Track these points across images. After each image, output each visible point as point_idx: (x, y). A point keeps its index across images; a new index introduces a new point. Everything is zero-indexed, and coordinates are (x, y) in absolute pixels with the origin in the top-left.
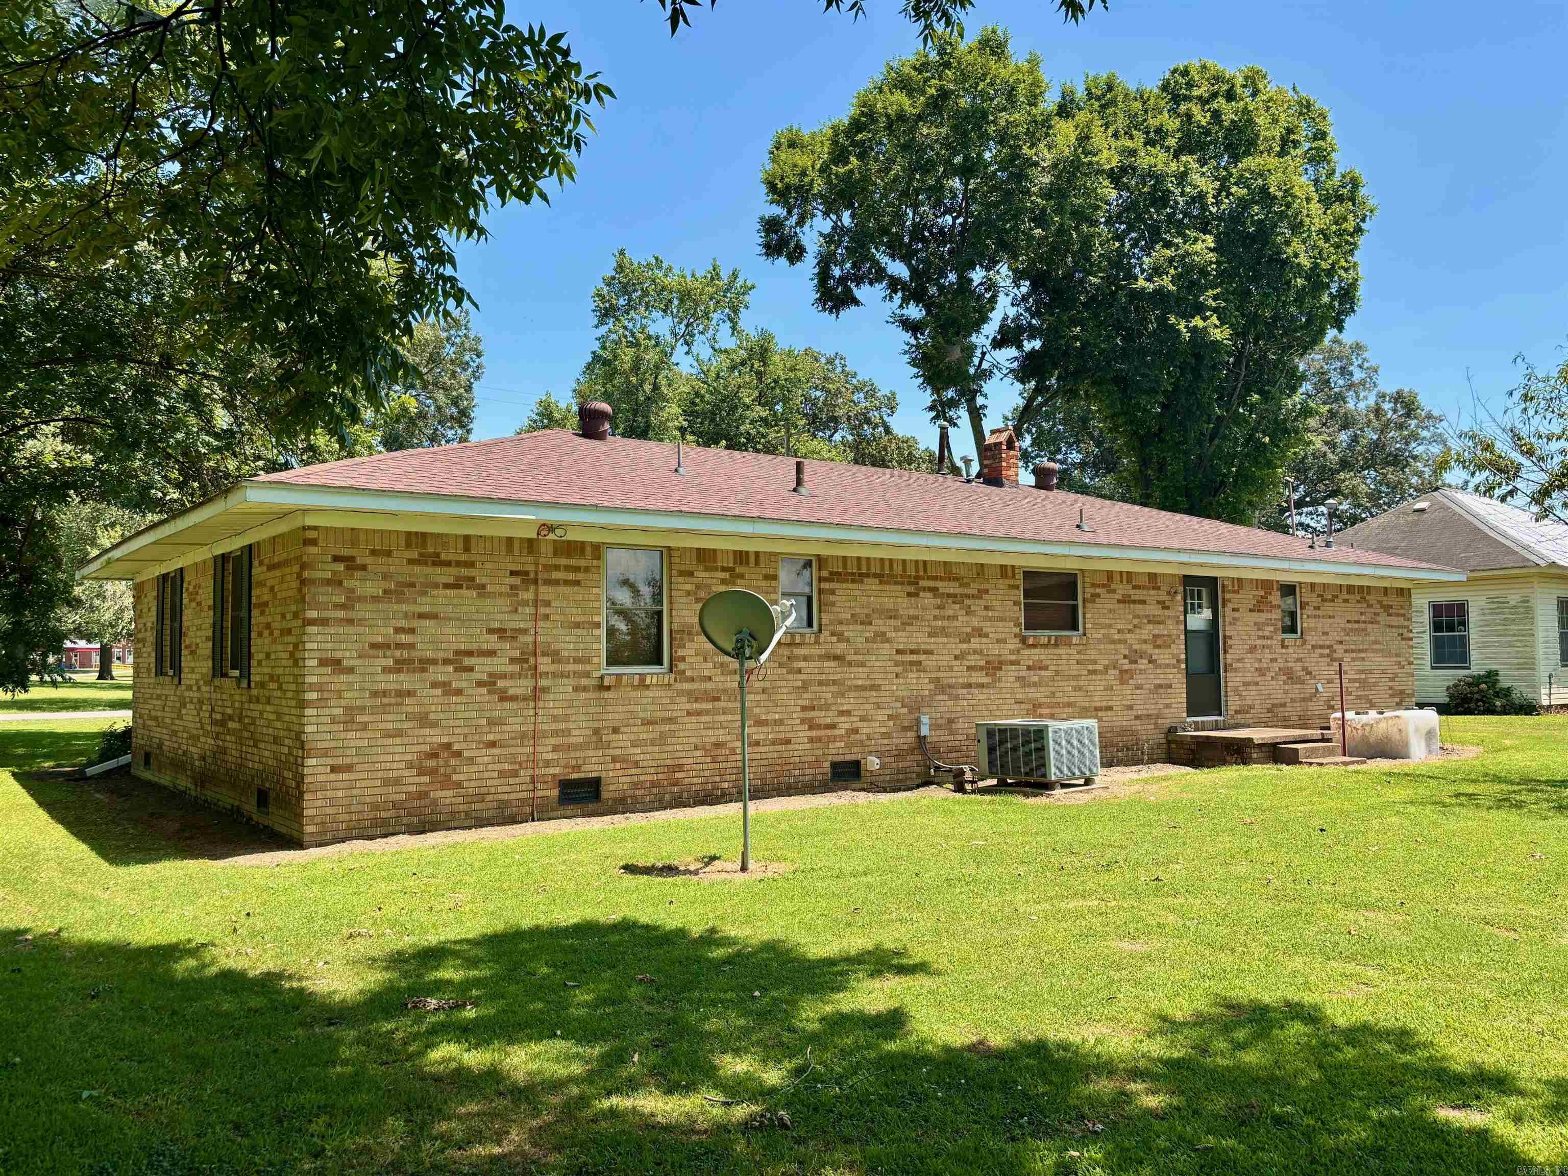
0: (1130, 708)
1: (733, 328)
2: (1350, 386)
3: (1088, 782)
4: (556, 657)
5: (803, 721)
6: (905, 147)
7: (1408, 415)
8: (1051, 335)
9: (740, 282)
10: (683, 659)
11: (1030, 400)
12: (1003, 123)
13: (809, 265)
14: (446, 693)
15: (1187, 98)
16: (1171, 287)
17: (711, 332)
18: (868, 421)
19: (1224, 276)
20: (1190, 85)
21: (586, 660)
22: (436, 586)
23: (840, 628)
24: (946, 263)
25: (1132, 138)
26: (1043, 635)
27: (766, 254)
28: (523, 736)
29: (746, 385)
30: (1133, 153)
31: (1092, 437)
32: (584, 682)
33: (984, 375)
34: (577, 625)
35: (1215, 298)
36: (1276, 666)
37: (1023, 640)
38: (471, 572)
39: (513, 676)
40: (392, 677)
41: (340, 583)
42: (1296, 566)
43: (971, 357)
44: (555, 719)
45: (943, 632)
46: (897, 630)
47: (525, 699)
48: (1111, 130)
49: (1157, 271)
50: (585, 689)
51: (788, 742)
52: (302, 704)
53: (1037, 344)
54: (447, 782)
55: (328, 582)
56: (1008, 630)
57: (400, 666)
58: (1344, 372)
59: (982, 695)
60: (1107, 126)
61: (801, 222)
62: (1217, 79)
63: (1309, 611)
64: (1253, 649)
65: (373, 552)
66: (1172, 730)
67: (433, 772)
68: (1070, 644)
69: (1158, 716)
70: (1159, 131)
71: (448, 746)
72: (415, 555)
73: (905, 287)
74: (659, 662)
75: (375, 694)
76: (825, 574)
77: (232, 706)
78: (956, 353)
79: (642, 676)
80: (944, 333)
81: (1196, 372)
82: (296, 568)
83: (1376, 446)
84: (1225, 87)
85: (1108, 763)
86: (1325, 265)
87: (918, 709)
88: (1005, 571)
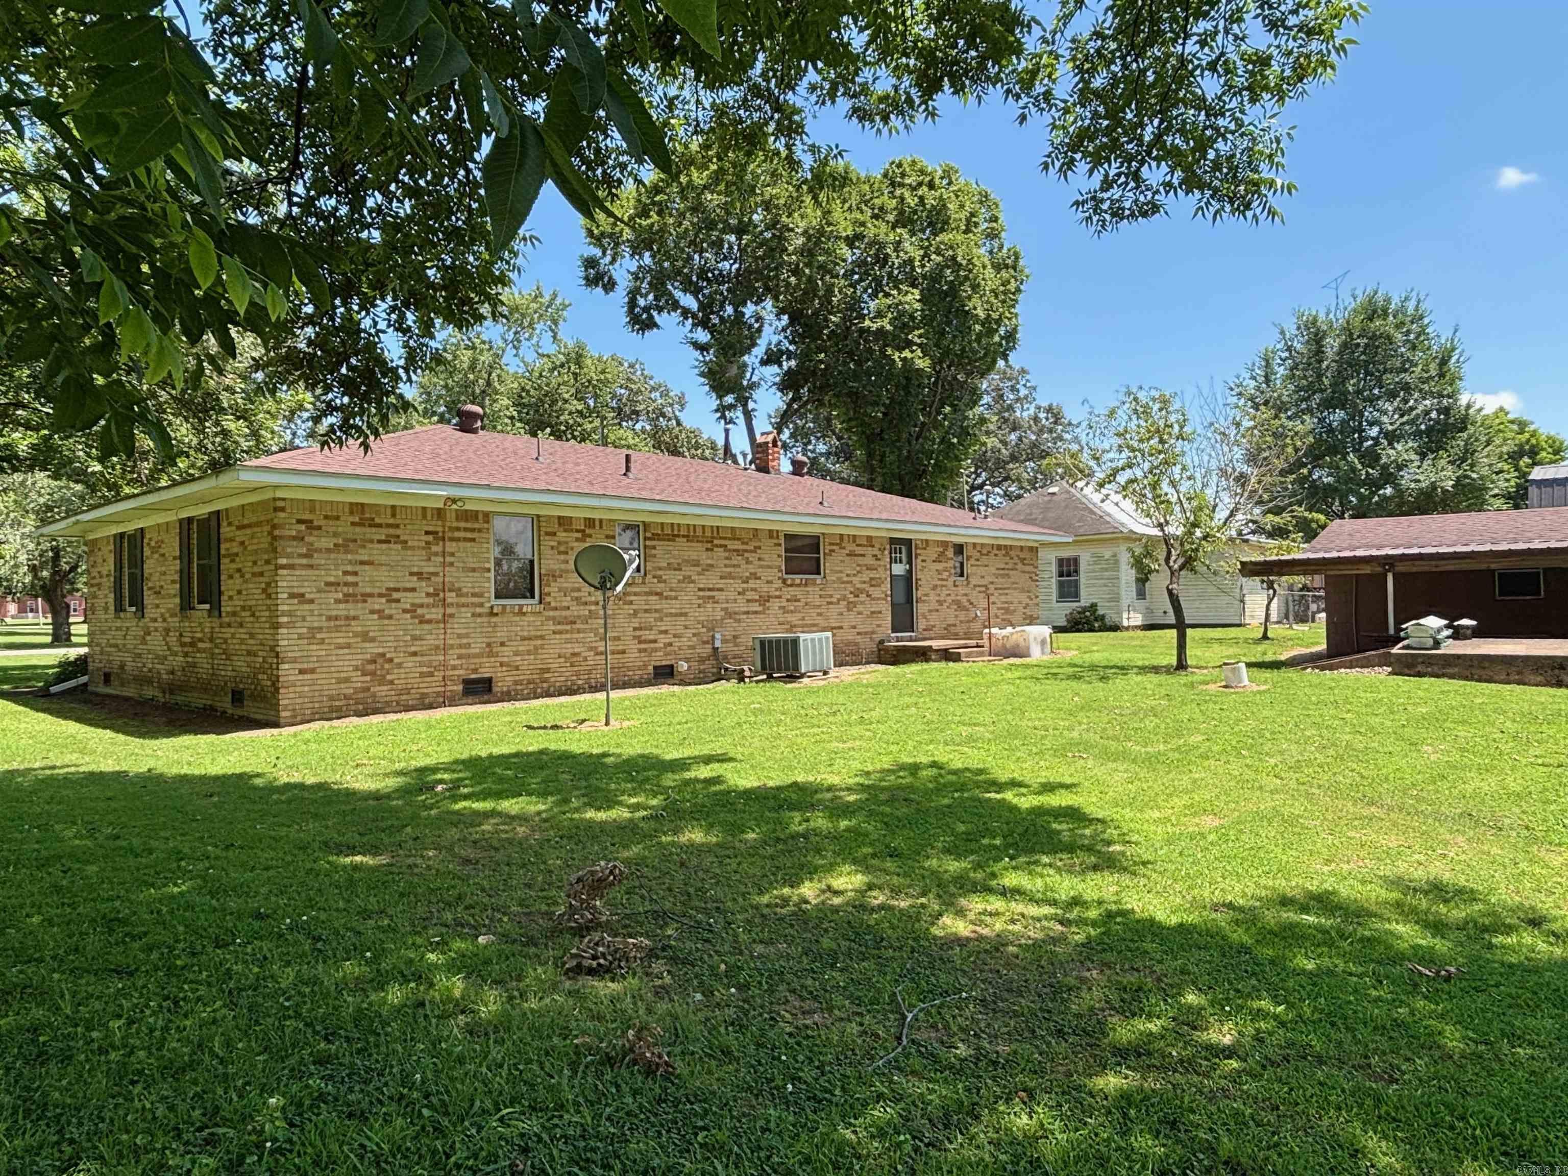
0: (854, 627)
1: (554, 337)
2: (1018, 400)
3: (825, 673)
4: (459, 592)
5: (635, 637)
6: (694, 210)
7: (1055, 423)
8: (804, 357)
9: (558, 301)
10: (549, 594)
11: (789, 405)
12: (767, 197)
13: (620, 295)
14: (380, 618)
15: (902, 185)
16: (889, 327)
17: (535, 339)
18: (663, 415)
19: (927, 320)
20: (903, 175)
21: (481, 595)
22: (372, 541)
23: (659, 573)
24: (726, 298)
25: (862, 212)
26: (798, 578)
27: (587, 285)
28: (437, 647)
29: (565, 383)
30: (863, 224)
31: (834, 433)
32: (478, 610)
33: (753, 386)
34: (474, 570)
35: (920, 336)
36: (949, 599)
37: (784, 581)
38: (398, 532)
39: (428, 606)
40: (342, 606)
41: (302, 539)
42: (962, 531)
43: (744, 372)
44: (460, 636)
45: (730, 576)
46: (699, 574)
47: (438, 622)
48: (847, 206)
49: (880, 314)
50: (480, 615)
51: (624, 652)
52: (276, 626)
53: (793, 363)
54: (382, 681)
55: (294, 538)
56: (773, 575)
57: (347, 598)
58: (1013, 389)
59: (758, 620)
60: (844, 201)
61: (612, 262)
62: (922, 172)
63: (972, 562)
64: (935, 587)
65: (326, 517)
66: (881, 642)
67: (373, 673)
68: (815, 584)
69: (873, 633)
70: (881, 209)
71: (383, 655)
72: (357, 519)
73: (694, 316)
74: (533, 597)
75: (329, 618)
76: (648, 535)
77: (202, 631)
78: (734, 371)
79: (521, 606)
80: (725, 355)
81: (906, 388)
82: (267, 528)
83: (1034, 445)
84: (928, 179)
85: (839, 664)
86: (995, 316)
87: (713, 629)
88: (771, 534)
